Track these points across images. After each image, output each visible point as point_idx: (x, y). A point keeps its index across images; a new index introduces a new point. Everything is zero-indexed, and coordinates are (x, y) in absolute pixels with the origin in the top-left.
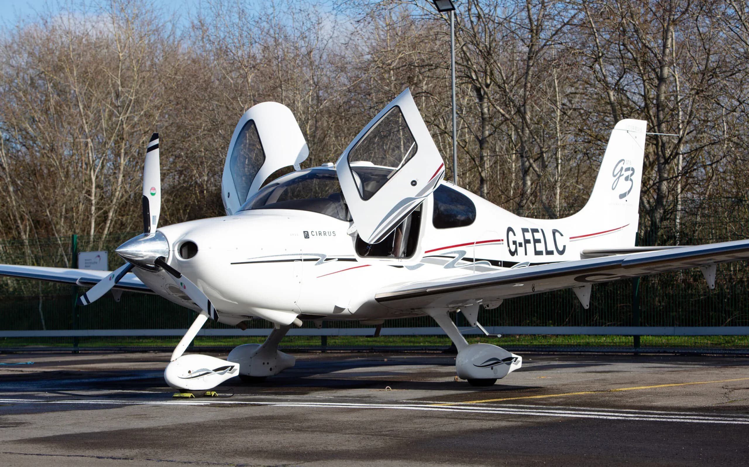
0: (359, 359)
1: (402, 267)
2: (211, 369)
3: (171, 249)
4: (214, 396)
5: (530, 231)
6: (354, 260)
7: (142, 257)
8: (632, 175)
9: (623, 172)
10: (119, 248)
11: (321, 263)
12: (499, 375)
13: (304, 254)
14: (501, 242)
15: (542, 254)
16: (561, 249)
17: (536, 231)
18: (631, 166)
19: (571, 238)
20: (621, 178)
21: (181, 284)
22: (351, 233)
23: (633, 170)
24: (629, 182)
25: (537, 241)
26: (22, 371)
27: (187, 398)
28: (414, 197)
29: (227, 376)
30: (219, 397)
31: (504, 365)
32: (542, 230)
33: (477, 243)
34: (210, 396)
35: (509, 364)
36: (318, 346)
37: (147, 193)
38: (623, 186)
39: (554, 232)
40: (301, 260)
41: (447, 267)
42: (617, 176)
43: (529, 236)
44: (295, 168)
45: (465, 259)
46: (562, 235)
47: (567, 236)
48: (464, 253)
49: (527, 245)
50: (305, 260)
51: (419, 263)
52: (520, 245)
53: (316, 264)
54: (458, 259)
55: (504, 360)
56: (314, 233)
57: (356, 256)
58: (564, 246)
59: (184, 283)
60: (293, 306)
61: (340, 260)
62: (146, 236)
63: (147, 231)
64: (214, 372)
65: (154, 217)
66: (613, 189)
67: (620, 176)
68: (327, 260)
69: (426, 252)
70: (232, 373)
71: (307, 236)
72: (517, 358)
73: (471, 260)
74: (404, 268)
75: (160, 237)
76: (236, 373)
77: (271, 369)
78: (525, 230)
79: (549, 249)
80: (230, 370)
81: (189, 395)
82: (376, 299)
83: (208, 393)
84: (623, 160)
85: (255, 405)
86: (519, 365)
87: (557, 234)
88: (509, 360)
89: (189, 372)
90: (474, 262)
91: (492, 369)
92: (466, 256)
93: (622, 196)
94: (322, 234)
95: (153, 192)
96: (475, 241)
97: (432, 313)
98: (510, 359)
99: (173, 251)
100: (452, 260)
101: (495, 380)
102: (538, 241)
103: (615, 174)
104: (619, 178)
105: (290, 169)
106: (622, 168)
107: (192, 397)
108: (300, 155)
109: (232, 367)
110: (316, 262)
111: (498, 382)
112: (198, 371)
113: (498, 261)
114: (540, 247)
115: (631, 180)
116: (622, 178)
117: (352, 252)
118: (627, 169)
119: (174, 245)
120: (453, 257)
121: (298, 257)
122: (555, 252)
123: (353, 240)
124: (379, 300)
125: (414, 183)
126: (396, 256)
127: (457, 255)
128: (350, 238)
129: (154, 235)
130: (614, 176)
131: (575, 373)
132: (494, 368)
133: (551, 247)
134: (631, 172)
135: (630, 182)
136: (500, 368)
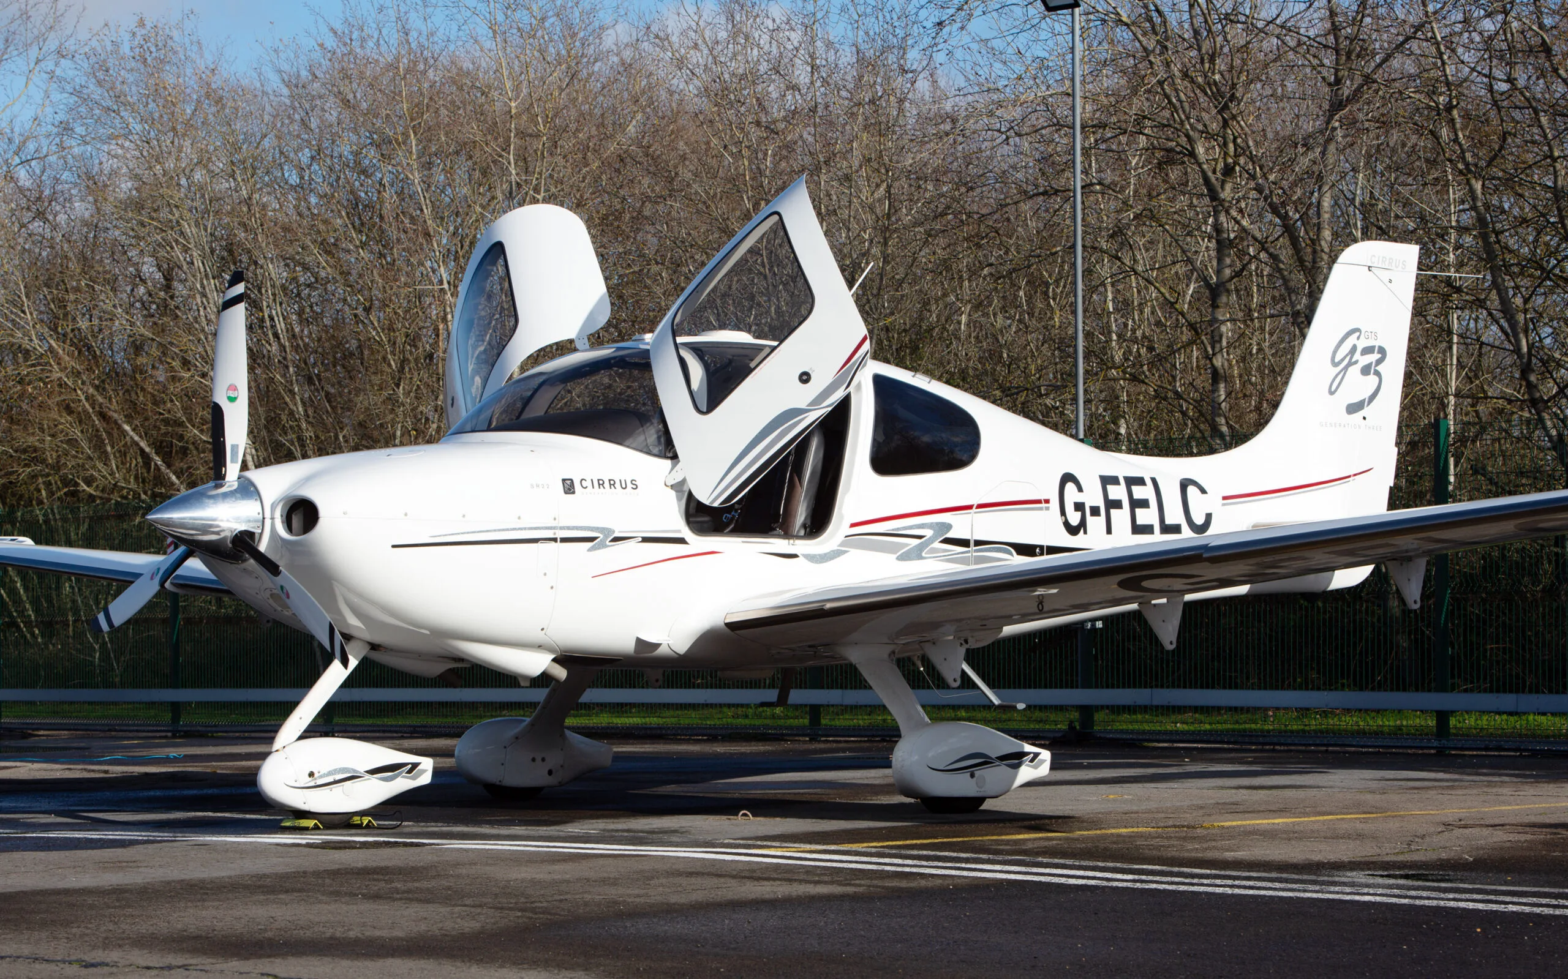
0: (848, 754)
1: (795, 556)
2: (362, 768)
3: (268, 515)
4: (368, 826)
5: (1122, 481)
6: (681, 541)
7: (218, 533)
8: (1379, 362)
9: (1357, 356)
10: (154, 513)
11: (602, 545)
12: (987, 790)
13: (562, 528)
14: (1044, 505)
15: (1152, 533)
16: (1199, 520)
17: (1140, 481)
18: (1377, 344)
19: (1225, 498)
20: (1350, 369)
21: (282, 587)
22: (673, 482)
23: (1382, 351)
24: (1373, 380)
25: (1138, 504)
26: (106, 772)
27: (305, 829)
28: (803, 406)
29: (402, 784)
30: (380, 827)
31: (1002, 770)
32: (1154, 481)
33: (980, 506)
34: (359, 826)
35: (1018, 766)
36: (803, 727)
37: (220, 398)
38: (1358, 386)
39: (1185, 485)
40: (555, 540)
41: (903, 558)
42: (1342, 365)
43: (1117, 492)
44: (578, 345)
45: (947, 541)
46: (1203, 491)
47: (1216, 491)
48: (948, 527)
49: (1113, 512)
50: (564, 540)
51: (836, 548)
52: (1095, 511)
53: (589, 550)
54: (931, 540)
55: (1002, 758)
56: (587, 483)
57: (686, 532)
58: (1209, 516)
59: (287, 587)
60: (538, 636)
61: (645, 540)
62: (218, 486)
63: (219, 476)
64: (368, 776)
65: (235, 448)
66: (1332, 393)
67: (1350, 364)
68: (616, 539)
69: (853, 525)
70: (414, 778)
71: (569, 487)
72: (1036, 755)
73: (964, 543)
74: (801, 559)
75: (247, 490)
76: (425, 779)
77: (550, 772)
78: (1107, 481)
79: (1168, 521)
80: (410, 772)
81: (310, 823)
82: (726, 624)
83: (356, 820)
84: (1358, 330)
85: (412, 845)
86: (1043, 770)
87: (1191, 490)
88: (1016, 759)
89: (311, 774)
90: (972, 548)
91: (972, 776)
92: (950, 535)
93: (1354, 408)
94: (607, 484)
95: (232, 394)
96: (975, 502)
97: (854, 655)
98: (1021, 755)
99: (272, 519)
100: (917, 542)
101: (981, 800)
102: (1144, 504)
103: (1337, 360)
104: (1346, 368)
105: (564, 347)
106: (1354, 348)
107: (316, 827)
108: (591, 317)
109: (415, 766)
110: (589, 545)
111: (986, 806)
112: (330, 774)
113: (1035, 547)
114: (1146, 516)
115: (1377, 373)
116: (1355, 370)
117: (675, 522)
118: (1368, 350)
119: (273, 507)
120: (920, 537)
121: (549, 534)
122: (1185, 528)
123: (679, 499)
124: (732, 626)
125: (805, 378)
126: (787, 535)
127: (928, 533)
128: (673, 494)
129: (236, 485)
130: (1335, 364)
131: (1213, 788)
132: (977, 773)
133: (1175, 515)
134: (1376, 356)
135: (1376, 379)
136: (991, 777)
